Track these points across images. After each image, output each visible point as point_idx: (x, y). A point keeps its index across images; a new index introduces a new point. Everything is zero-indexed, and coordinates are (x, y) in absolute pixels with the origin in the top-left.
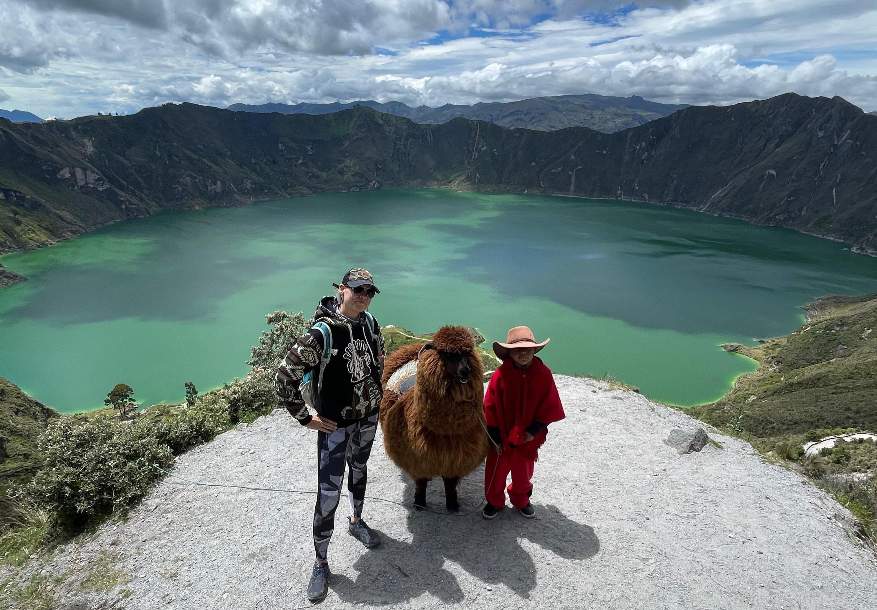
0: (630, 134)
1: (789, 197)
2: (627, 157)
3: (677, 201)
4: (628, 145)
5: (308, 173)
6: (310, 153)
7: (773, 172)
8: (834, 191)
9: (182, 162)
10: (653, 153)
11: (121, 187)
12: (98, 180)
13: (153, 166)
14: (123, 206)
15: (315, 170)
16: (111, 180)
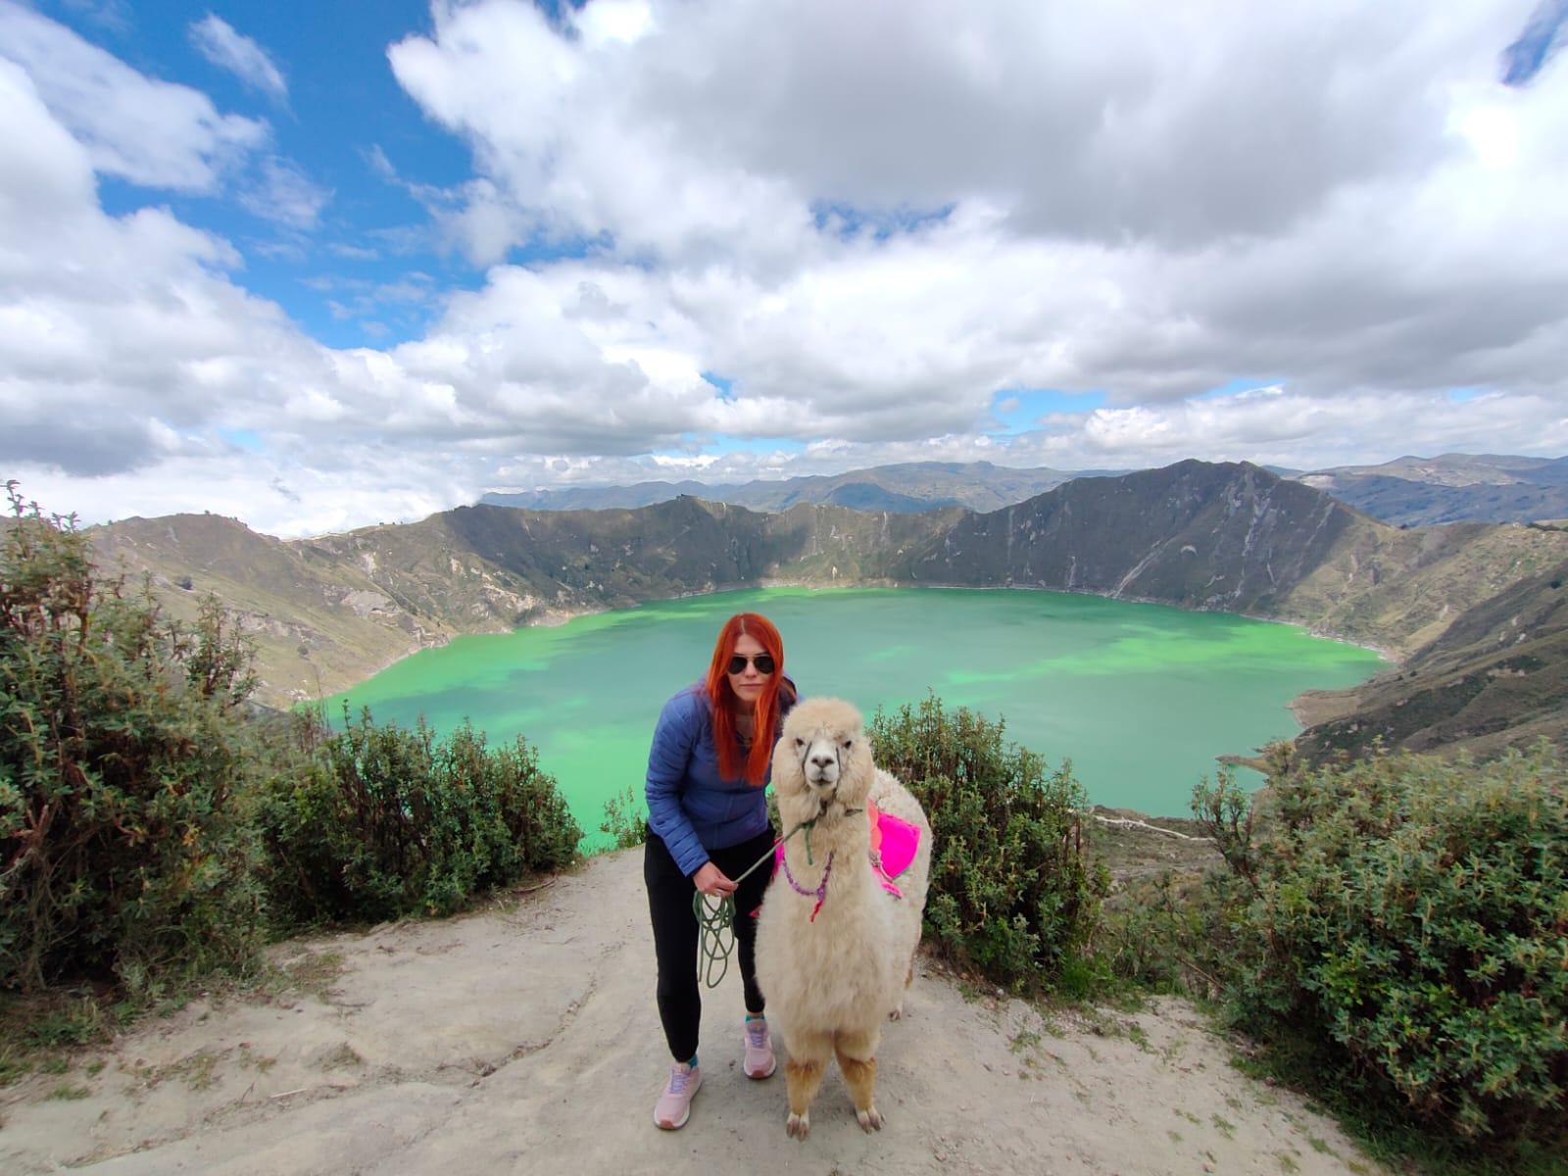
0: (1012, 512)
1: (1218, 576)
2: (1011, 540)
3: (1081, 586)
4: (1011, 526)
5: (629, 577)
6: (628, 554)
7: (1191, 548)
8: (1269, 569)
9: (484, 575)
10: (1043, 532)
11: (414, 613)
12: (387, 605)
13: (448, 582)
14: (418, 635)
15: (636, 574)
16: (402, 603)
